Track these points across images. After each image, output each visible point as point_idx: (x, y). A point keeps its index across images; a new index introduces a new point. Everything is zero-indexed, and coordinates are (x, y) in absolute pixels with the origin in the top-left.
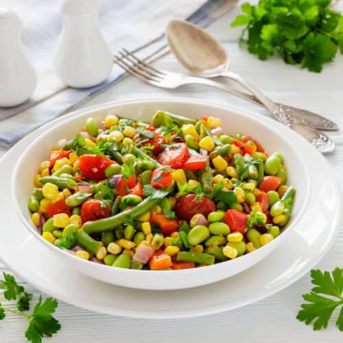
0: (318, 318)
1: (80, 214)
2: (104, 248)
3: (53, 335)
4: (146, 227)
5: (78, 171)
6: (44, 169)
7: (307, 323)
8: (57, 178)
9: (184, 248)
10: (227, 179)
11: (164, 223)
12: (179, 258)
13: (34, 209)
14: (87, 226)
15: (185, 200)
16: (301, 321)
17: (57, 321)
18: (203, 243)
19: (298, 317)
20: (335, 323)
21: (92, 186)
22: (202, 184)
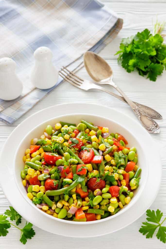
0: (148, 233)
1: (44, 185)
2: (55, 205)
3: (32, 237)
4: (74, 196)
5: (44, 159)
6: (28, 153)
7: (144, 234)
8: (32, 163)
9: (91, 207)
10: (111, 167)
11: (82, 194)
12: (88, 212)
13: (23, 178)
14: (47, 193)
15: (92, 181)
16: (141, 233)
17: (34, 231)
18: (99, 204)
19: (140, 231)
20: (156, 235)
21: (49, 169)
22: (99, 172)
